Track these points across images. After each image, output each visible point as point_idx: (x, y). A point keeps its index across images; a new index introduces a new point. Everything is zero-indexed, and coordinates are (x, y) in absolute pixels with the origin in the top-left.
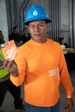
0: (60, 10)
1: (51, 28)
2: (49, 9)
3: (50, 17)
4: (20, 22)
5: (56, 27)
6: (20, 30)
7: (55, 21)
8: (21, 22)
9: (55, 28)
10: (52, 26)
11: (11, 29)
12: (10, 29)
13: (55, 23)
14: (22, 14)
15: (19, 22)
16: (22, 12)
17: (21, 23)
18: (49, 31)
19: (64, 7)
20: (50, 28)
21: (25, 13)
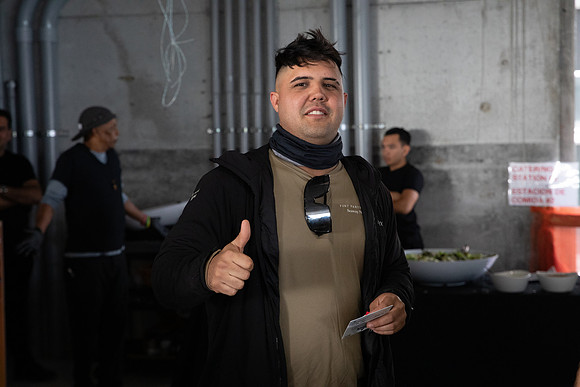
0: (276, 22)
1: (218, 130)
2: (209, 13)
3: (211, 59)
5: (251, 124)
7: (244, 89)
9: (246, 130)
10: (223, 114)
13: (244, 100)
18: (206, 146)
19: (297, 9)
20: (210, 131)
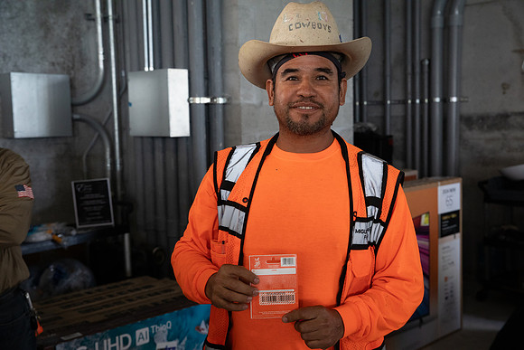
4: (427, 62)
6: (426, 101)
8: (430, 60)
11: (379, 98)
12: (376, 94)
14: (438, 22)
15: (422, 62)
16: (439, 12)
17: (430, 65)
21: (457, 12)
